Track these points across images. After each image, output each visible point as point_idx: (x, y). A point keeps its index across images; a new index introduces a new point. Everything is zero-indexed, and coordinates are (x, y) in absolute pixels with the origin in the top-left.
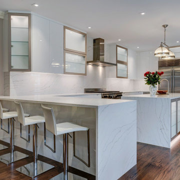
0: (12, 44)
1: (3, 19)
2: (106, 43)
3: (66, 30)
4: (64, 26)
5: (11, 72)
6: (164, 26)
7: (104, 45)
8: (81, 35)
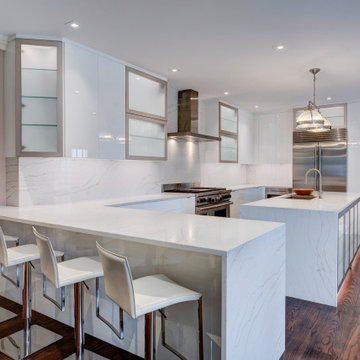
0: (24, 101)
1: (4, 51)
2: (200, 98)
3: (130, 74)
4: (126, 67)
5: (21, 159)
6: (312, 71)
7: (197, 101)
8: (156, 85)
